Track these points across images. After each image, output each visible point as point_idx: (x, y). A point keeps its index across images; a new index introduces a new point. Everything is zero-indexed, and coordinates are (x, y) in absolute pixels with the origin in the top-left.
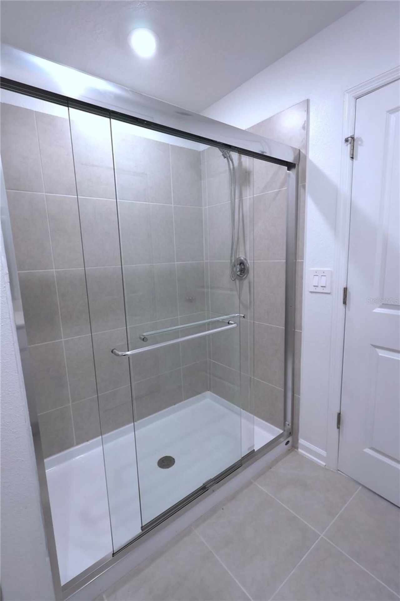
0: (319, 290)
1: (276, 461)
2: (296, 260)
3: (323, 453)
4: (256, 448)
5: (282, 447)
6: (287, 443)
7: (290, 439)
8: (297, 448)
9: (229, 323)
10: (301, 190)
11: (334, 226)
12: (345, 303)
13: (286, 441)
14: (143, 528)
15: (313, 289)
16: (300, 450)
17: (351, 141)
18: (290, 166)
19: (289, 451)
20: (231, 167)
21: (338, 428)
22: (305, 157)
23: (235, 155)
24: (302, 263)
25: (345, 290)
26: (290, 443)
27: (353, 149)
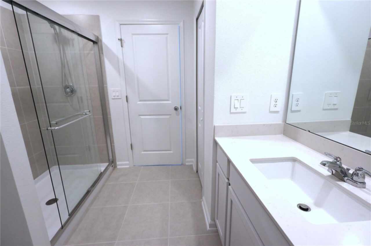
0: (116, 97)
1: (110, 174)
2: (103, 85)
3: (127, 162)
4: (102, 171)
5: (111, 168)
6: (112, 166)
7: (113, 165)
8: (116, 167)
9: (86, 114)
10: (101, 55)
11: (119, 71)
12: (127, 101)
13: (111, 166)
14: (69, 215)
15: (114, 98)
16: (118, 167)
17: (121, 40)
18: (94, 42)
19: (113, 170)
20: (56, 32)
21: (132, 149)
22: (101, 41)
23: (57, 27)
24: (107, 87)
25: (127, 97)
26: (113, 167)
27: (121, 43)
